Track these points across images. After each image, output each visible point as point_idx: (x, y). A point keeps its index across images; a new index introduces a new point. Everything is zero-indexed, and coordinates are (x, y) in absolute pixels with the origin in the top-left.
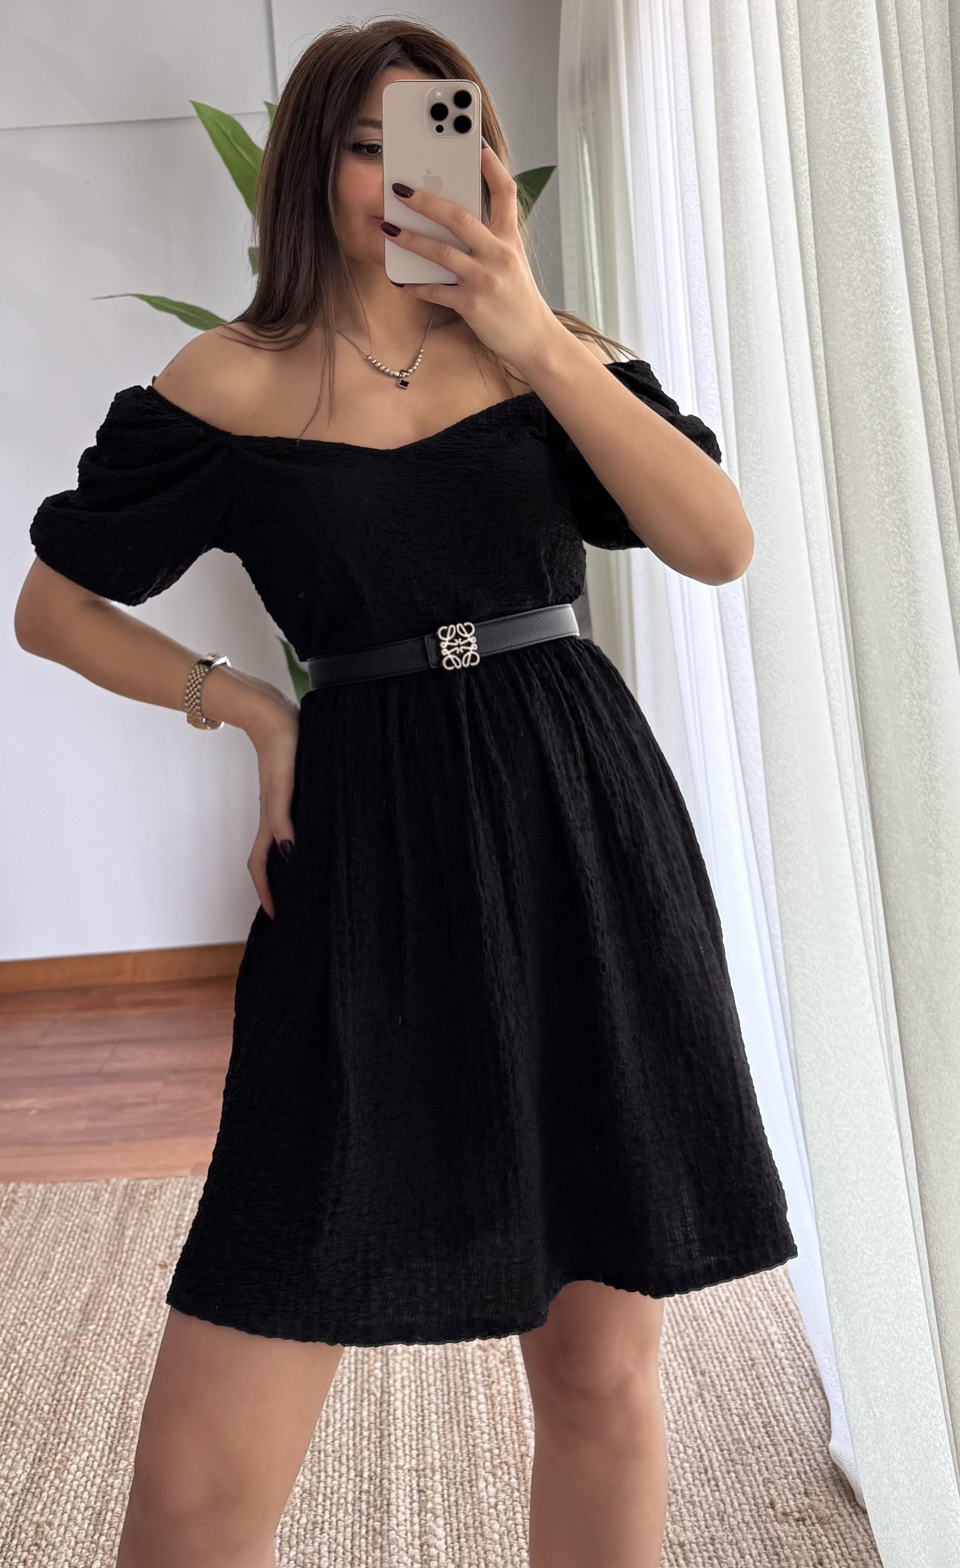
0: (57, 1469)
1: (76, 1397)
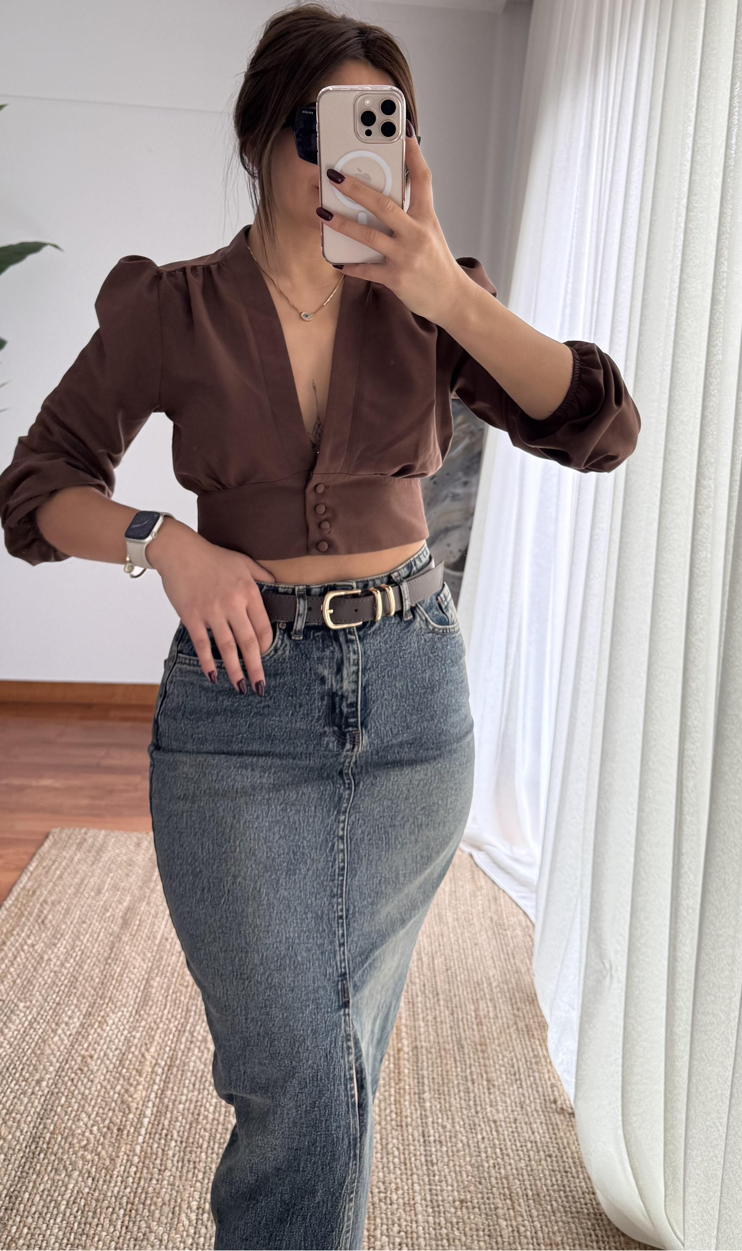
0: (100, 1022)
1: (116, 975)
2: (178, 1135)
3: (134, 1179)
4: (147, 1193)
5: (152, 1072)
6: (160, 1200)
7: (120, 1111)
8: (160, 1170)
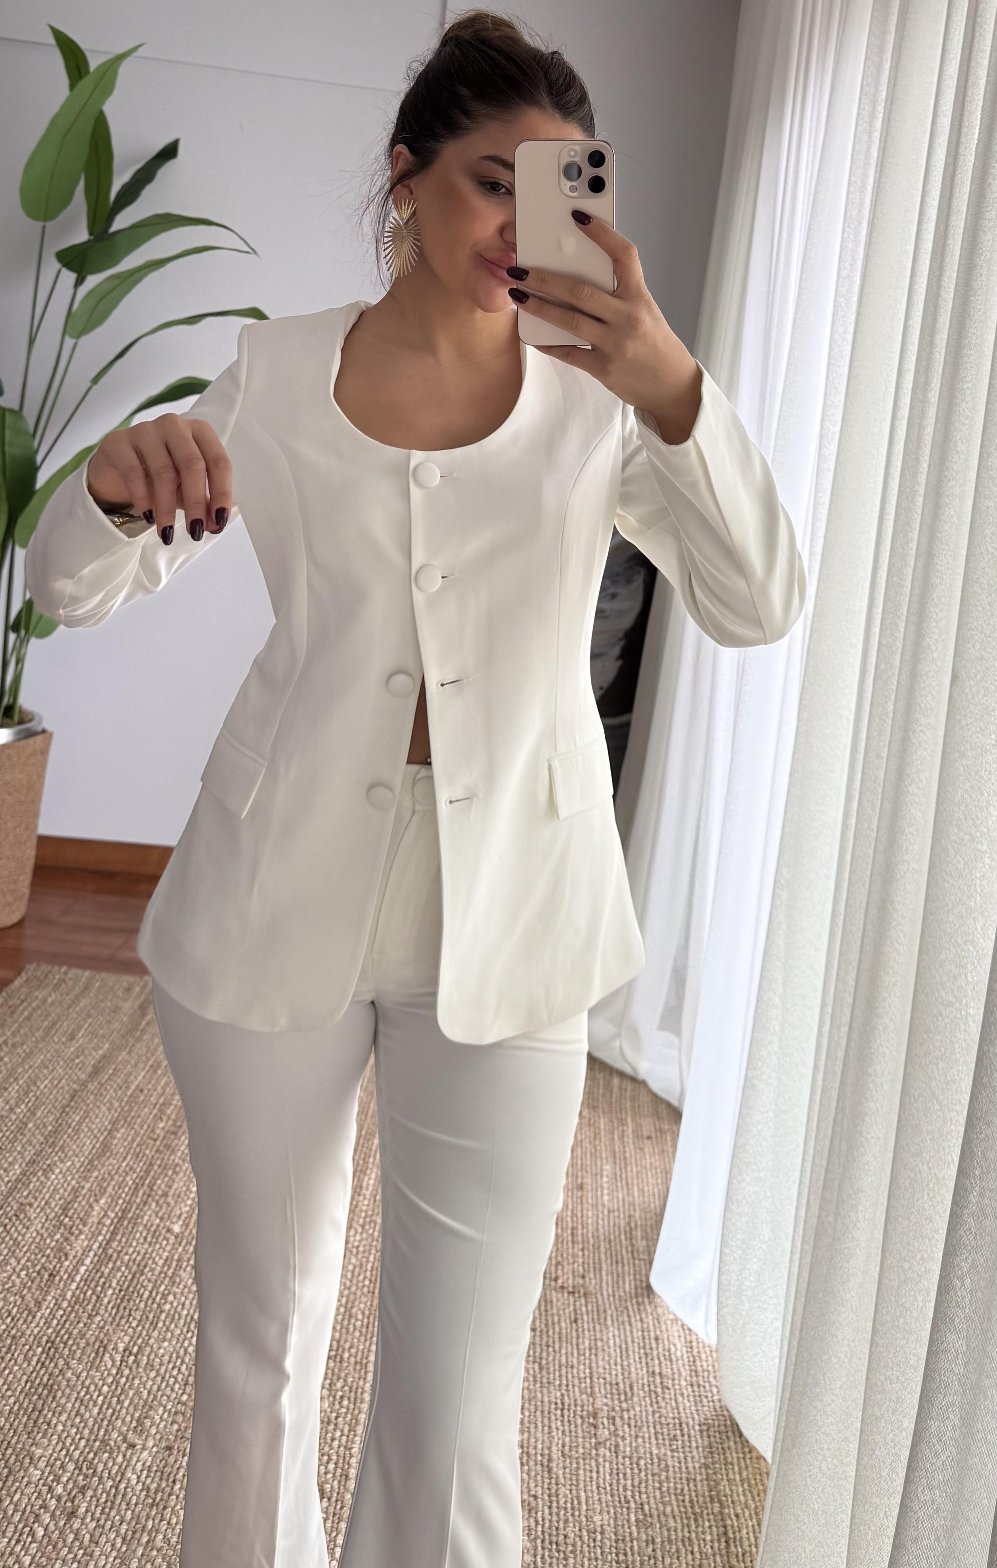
0: (44, 1170)
1: (74, 1124)
2: (118, 1284)
3: (59, 1321)
4: (71, 1334)
5: (99, 1224)
6: (84, 1341)
7: (55, 1257)
8: (90, 1316)
